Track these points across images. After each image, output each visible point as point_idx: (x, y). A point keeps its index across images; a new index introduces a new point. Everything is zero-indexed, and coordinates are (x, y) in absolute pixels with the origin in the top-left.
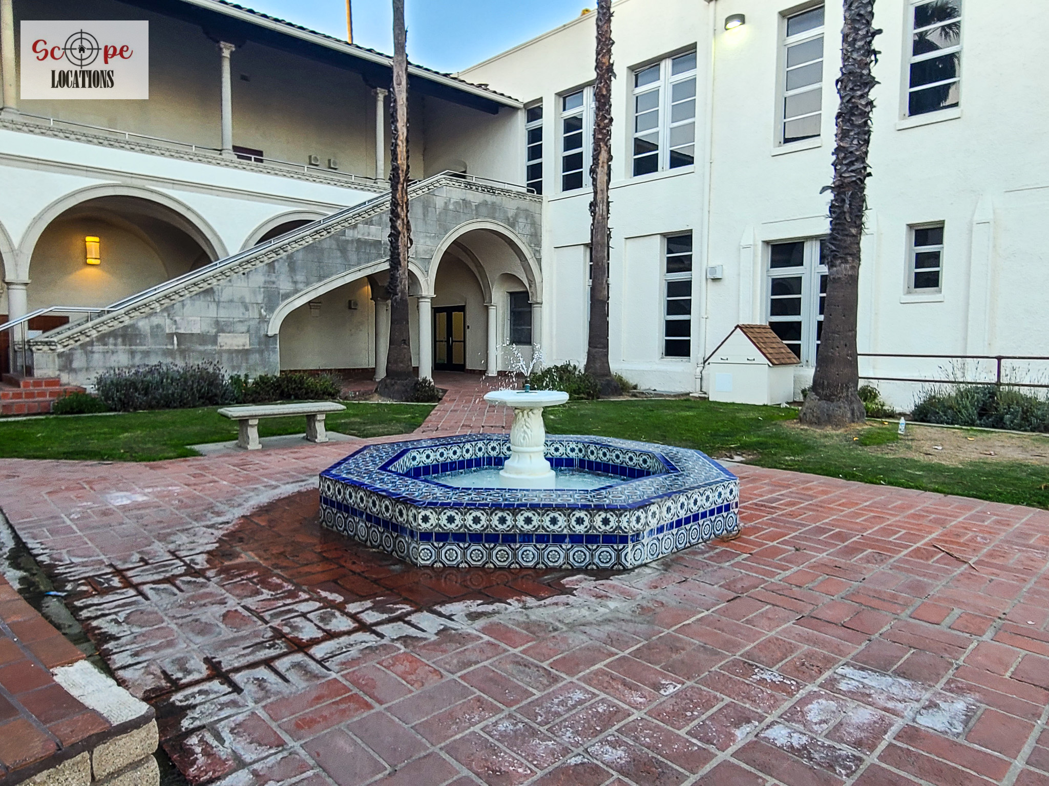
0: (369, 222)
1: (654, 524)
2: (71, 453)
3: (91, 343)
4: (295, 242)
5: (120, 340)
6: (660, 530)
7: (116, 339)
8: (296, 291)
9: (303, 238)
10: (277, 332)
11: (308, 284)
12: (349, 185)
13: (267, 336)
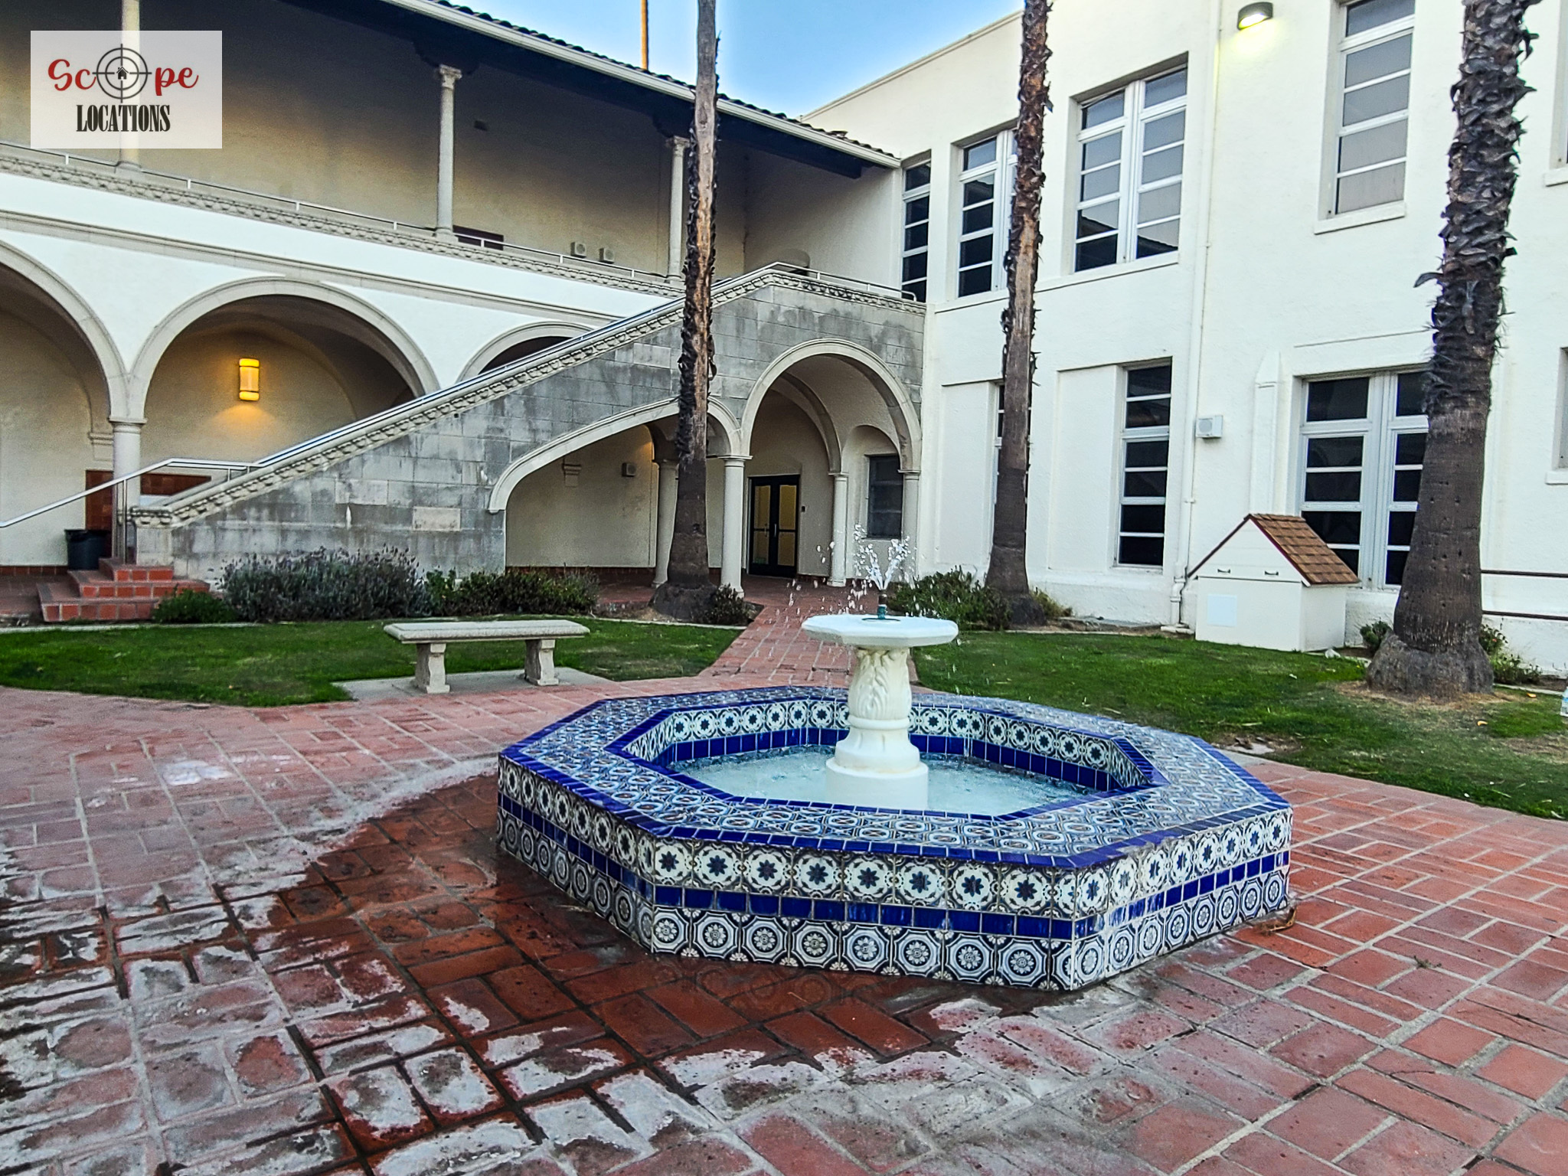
0: (651, 340)
1: (1124, 897)
2: (152, 687)
3: (223, 516)
4: (537, 368)
5: (265, 512)
6: (1137, 909)
7: (259, 510)
8: (536, 444)
9: (548, 363)
10: (504, 508)
11: (553, 433)
12: (625, 284)
13: (488, 512)
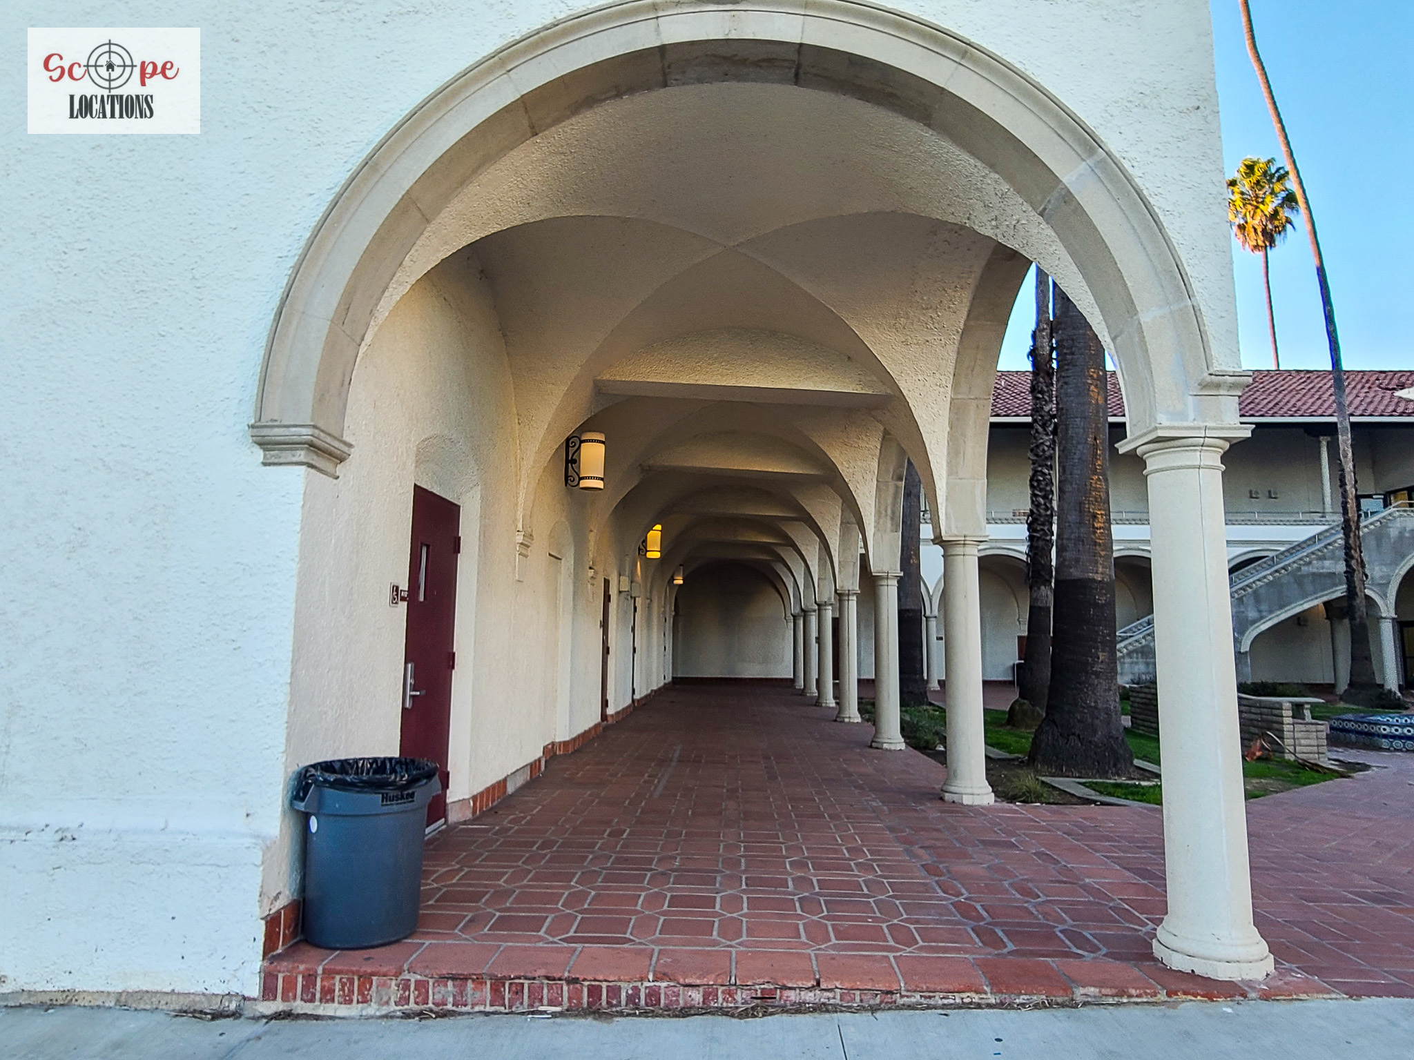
0: (1323, 558)
4: (1259, 580)
8: (1262, 618)
9: (1265, 577)
10: (1248, 650)
11: (1271, 612)
12: (1297, 523)
13: (1240, 652)
